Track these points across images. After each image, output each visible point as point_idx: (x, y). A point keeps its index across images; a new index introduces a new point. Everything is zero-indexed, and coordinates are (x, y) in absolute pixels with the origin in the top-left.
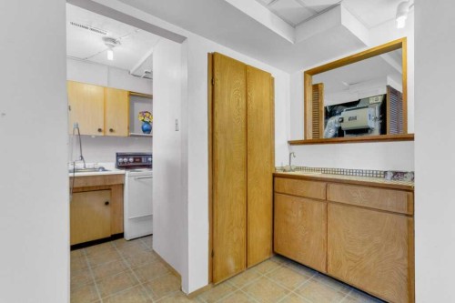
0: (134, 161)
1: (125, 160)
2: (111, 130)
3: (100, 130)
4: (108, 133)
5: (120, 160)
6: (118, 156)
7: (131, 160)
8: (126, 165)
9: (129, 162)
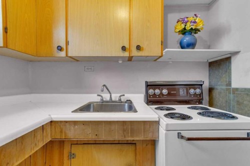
0: (169, 94)
1: (157, 91)
2: (138, 48)
3: (124, 48)
4: (135, 53)
5: (151, 91)
6: (149, 86)
7: (165, 91)
8: (157, 99)
9: (161, 94)
